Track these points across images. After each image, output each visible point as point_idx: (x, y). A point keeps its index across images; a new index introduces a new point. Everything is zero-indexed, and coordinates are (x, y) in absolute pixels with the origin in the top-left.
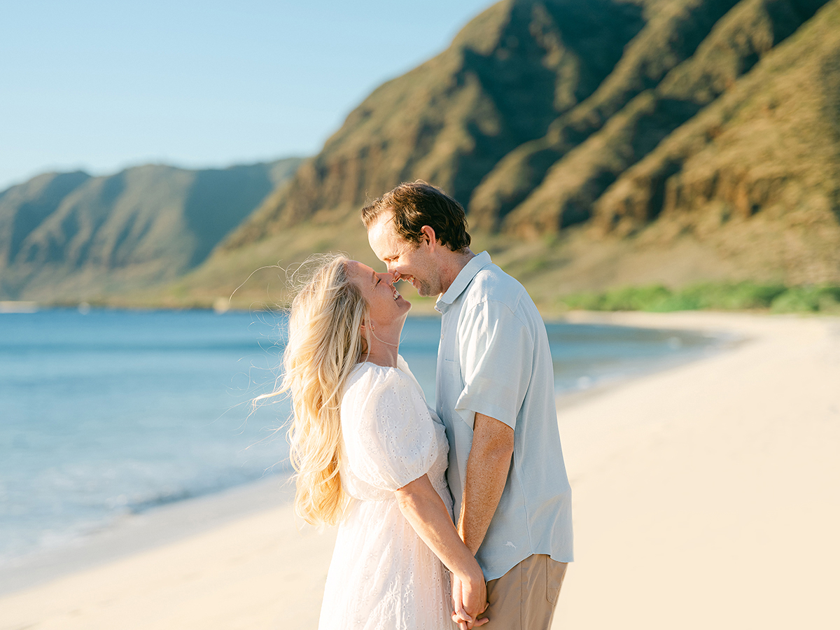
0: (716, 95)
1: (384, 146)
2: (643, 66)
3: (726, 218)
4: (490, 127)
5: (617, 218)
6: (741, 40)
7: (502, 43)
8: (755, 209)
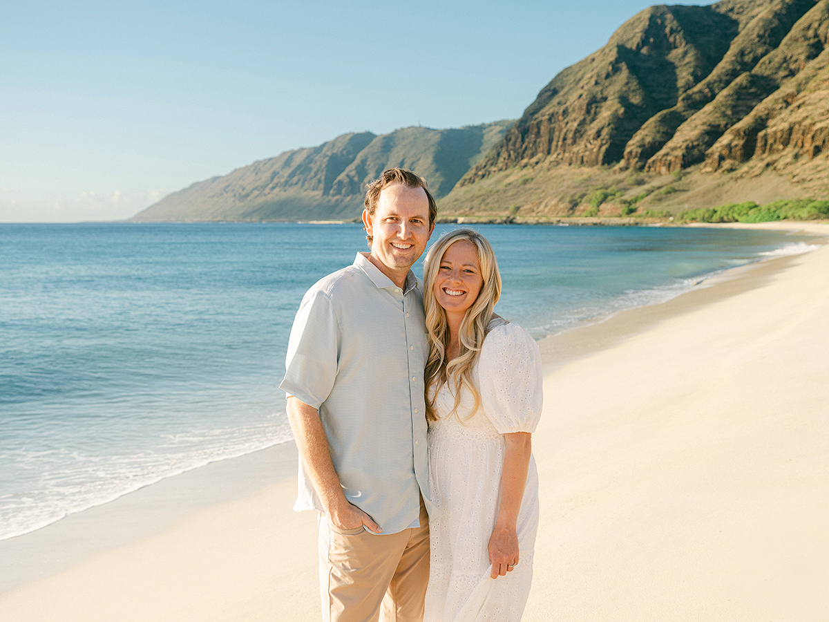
0: (792, 73)
1: (565, 113)
2: (742, 53)
3: (796, 157)
4: (636, 99)
5: (722, 158)
6: (811, 33)
7: (644, 42)
8: (817, 151)
